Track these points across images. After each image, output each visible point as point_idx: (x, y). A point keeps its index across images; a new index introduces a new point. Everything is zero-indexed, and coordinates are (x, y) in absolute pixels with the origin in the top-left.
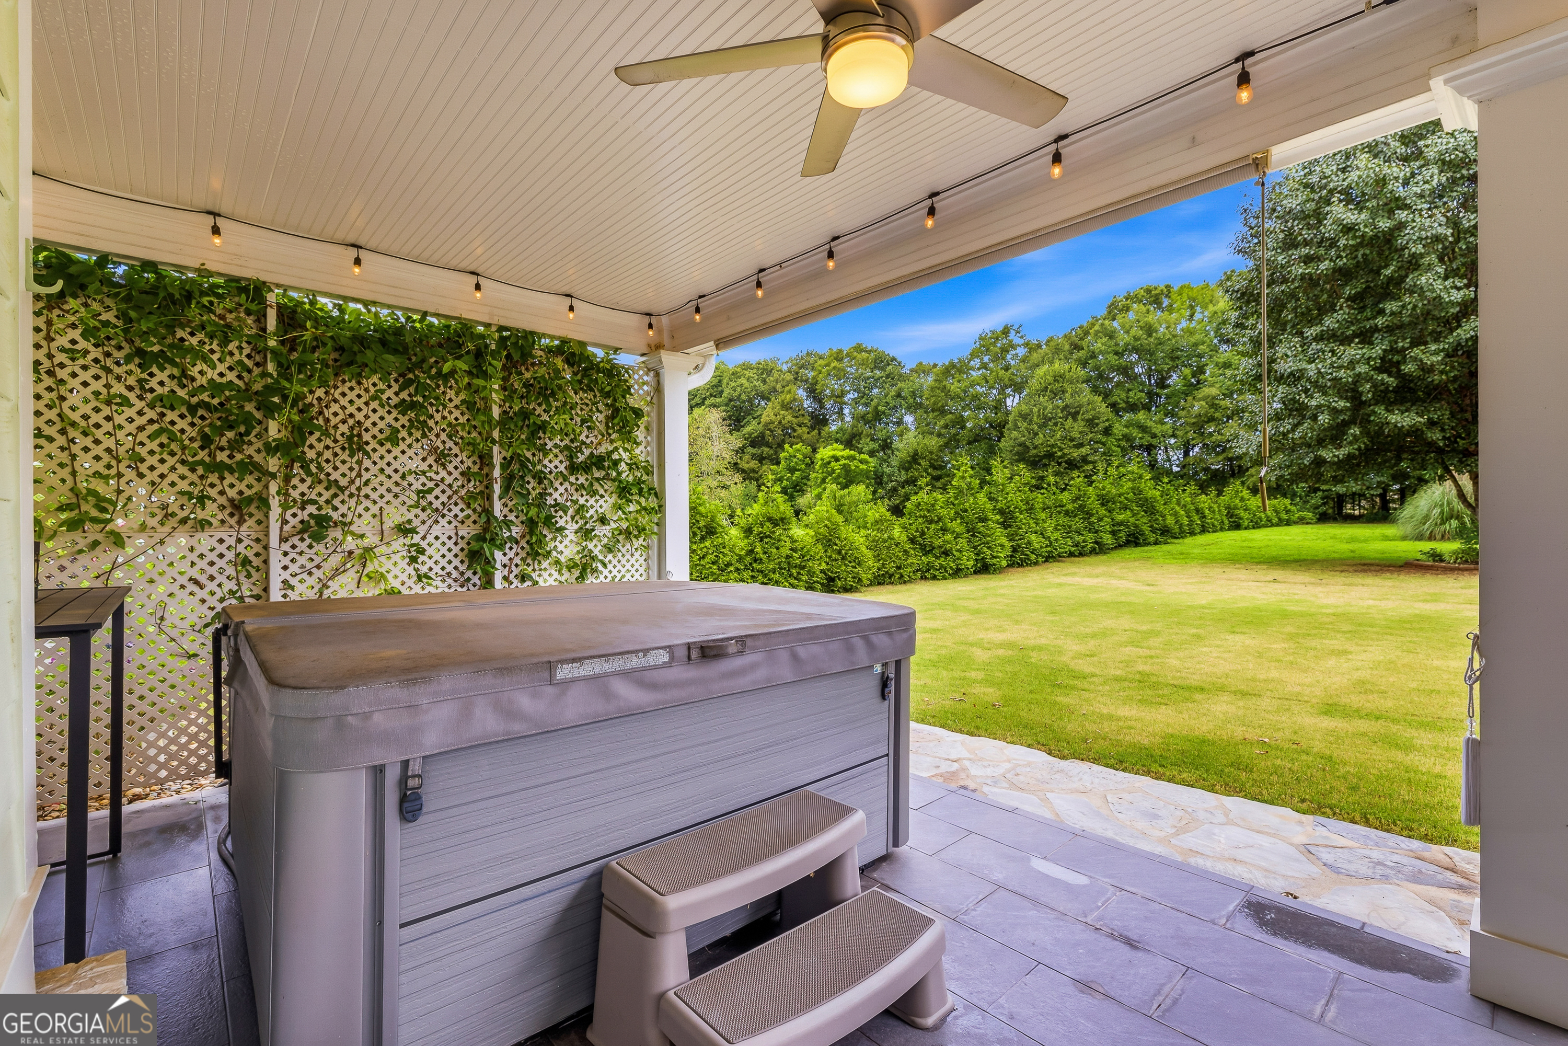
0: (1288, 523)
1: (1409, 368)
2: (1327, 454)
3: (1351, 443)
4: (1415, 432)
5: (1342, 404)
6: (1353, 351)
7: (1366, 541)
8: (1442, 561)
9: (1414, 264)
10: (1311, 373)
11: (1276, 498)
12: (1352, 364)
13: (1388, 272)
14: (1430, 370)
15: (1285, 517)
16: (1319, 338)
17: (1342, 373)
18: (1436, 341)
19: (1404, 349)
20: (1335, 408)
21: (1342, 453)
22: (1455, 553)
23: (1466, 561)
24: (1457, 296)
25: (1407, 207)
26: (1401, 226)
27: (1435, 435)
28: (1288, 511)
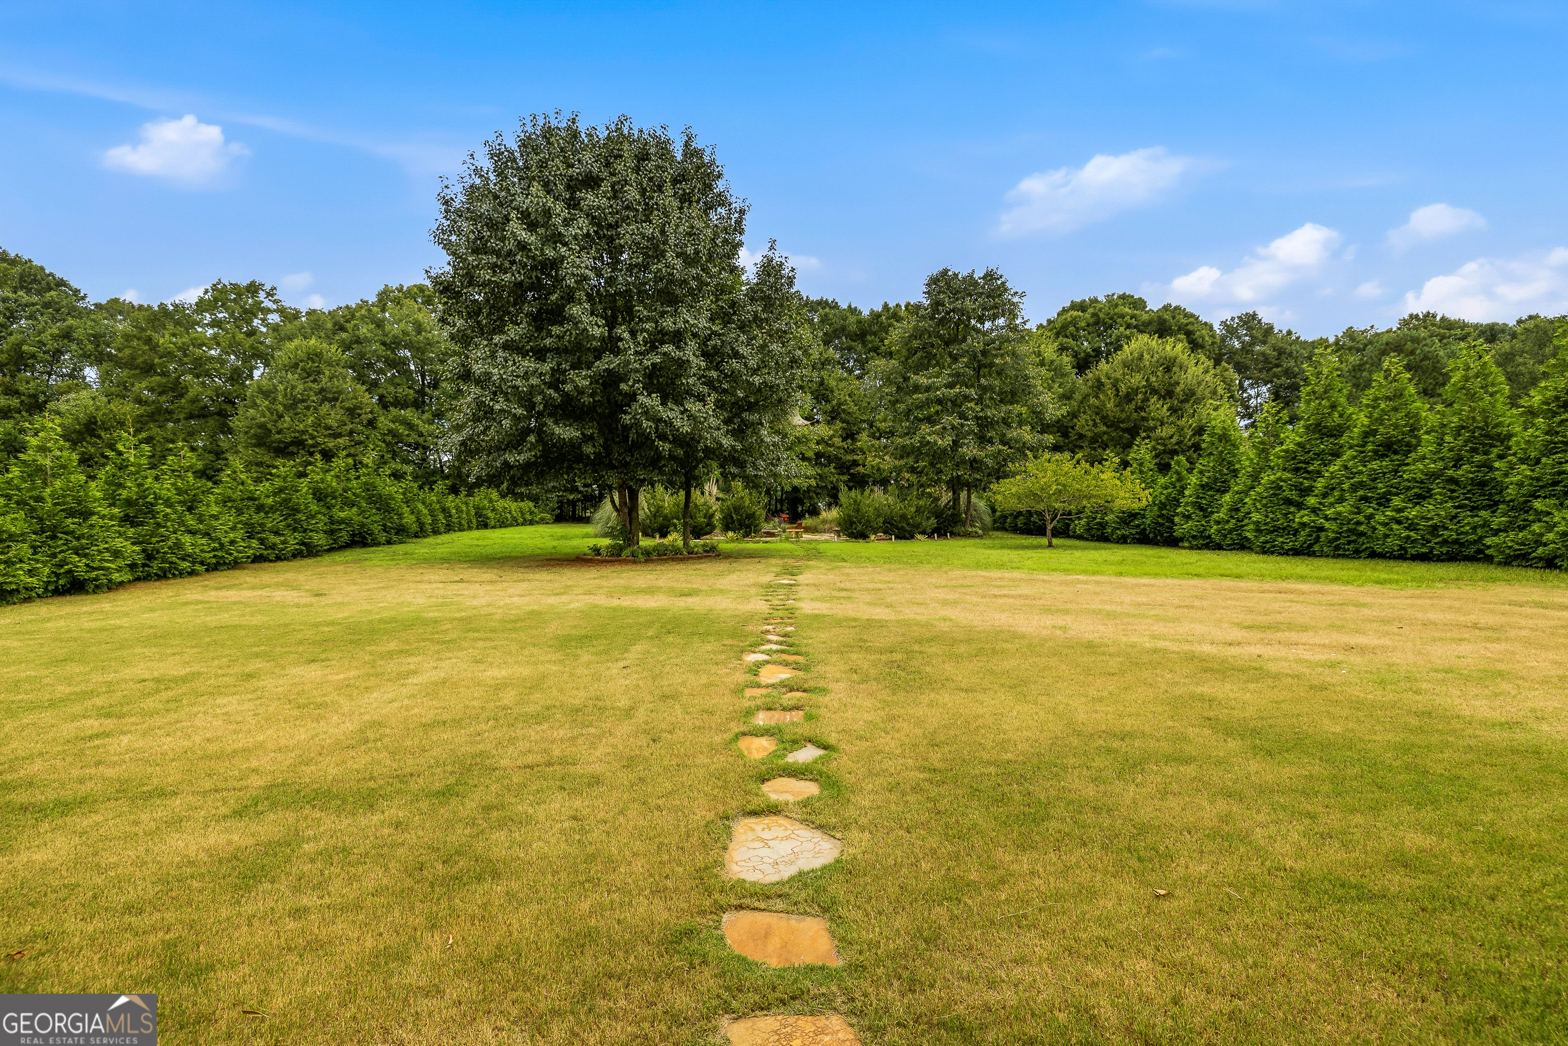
0: (531, 523)
1: (568, 387)
2: (512, 458)
3: (530, 450)
4: (574, 446)
5: (520, 411)
6: (528, 364)
7: (571, 538)
8: (599, 554)
9: (569, 297)
10: (495, 378)
11: (523, 501)
12: (526, 377)
13: (554, 297)
14: (581, 392)
15: (528, 517)
16: (506, 346)
17: (518, 382)
18: (589, 368)
19: (566, 371)
20: (515, 415)
21: (522, 458)
22: (607, 547)
23: (613, 555)
24: (597, 332)
25: (565, 244)
26: (563, 258)
27: (588, 449)
28: (532, 513)
